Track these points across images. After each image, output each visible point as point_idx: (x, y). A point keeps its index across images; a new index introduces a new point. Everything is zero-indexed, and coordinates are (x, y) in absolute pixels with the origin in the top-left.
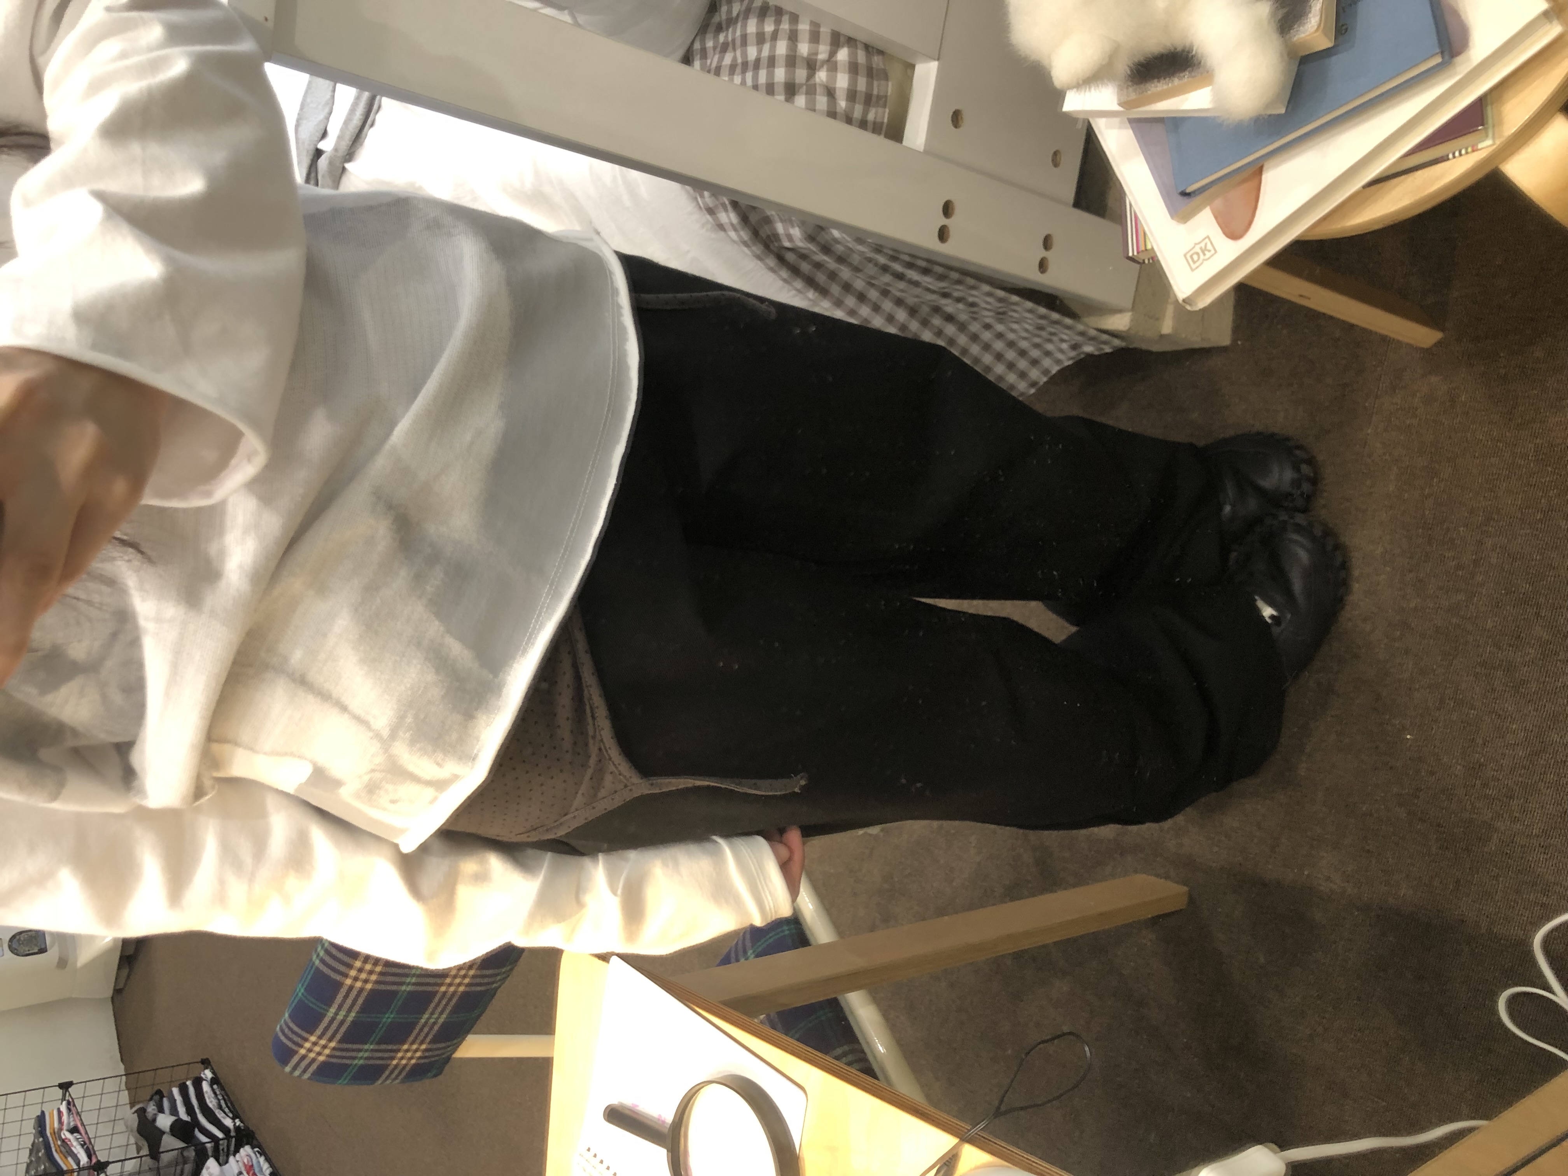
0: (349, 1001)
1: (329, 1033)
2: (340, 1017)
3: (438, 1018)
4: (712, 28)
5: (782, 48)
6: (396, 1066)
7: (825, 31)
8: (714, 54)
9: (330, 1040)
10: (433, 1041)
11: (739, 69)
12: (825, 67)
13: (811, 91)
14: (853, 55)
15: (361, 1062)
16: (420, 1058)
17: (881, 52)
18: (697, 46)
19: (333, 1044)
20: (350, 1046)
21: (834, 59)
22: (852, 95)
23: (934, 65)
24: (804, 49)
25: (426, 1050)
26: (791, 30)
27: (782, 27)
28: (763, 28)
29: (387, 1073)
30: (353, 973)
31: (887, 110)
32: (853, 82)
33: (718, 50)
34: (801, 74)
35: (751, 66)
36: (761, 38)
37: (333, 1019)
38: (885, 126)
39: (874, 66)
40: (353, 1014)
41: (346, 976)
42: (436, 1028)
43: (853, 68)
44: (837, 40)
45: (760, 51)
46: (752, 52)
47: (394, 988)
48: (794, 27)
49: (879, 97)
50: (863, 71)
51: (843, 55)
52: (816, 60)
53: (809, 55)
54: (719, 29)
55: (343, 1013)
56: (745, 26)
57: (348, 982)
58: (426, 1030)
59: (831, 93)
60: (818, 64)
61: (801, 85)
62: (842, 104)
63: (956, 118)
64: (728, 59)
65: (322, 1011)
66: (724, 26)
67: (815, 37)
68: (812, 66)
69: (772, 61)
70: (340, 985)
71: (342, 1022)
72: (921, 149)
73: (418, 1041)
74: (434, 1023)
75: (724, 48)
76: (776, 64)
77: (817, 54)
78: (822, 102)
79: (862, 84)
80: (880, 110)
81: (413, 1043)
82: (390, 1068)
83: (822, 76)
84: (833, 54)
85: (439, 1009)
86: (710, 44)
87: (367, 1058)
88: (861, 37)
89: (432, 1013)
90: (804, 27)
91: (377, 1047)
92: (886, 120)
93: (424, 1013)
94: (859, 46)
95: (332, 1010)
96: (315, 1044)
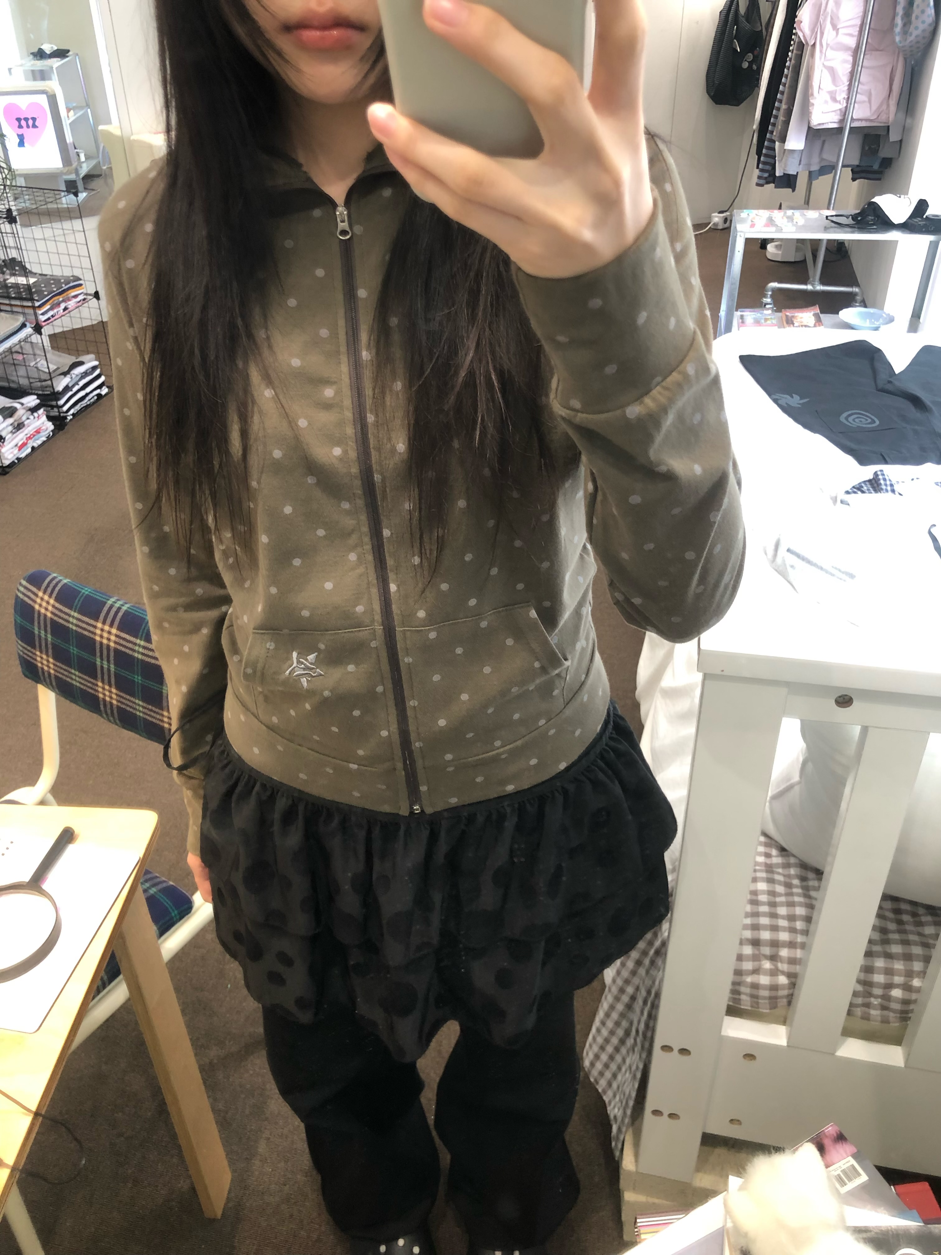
0: (84, 626)
1: (57, 612)
2: (71, 619)
3: (75, 680)
4: (804, 873)
5: (784, 936)
6: (35, 654)
7: (797, 969)
8: (784, 876)
9: (52, 613)
10: (56, 677)
11: (772, 899)
12: (773, 967)
13: (755, 958)
14: (783, 987)
15: (36, 632)
16: (42, 669)
17: (789, 1003)
18: (792, 860)
19: (49, 615)
20: (49, 626)
21: (779, 973)
22: (755, 986)
23: (783, 1042)
24: (784, 953)
25: (49, 674)
26: (796, 943)
27: (799, 936)
28: (798, 920)
29: (29, 648)
30: (107, 628)
31: (749, 1008)
32: (765, 987)
33: (788, 880)
34: (766, 950)
35: (773, 910)
36: (791, 918)
37: (69, 615)
38: (739, 1006)
39: (778, 1000)
40: (74, 628)
41: (104, 623)
42: (68, 679)
43: (774, 988)
44: (792, 976)
45: (783, 917)
46: (782, 911)
47: (98, 654)
48: (798, 945)
49: (758, 1003)
50: (774, 993)
51: (783, 980)
52: (777, 961)
53: (780, 956)
54: (803, 879)
55: (75, 621)
56: (800, 904)
57: (99, 625)
58: (66, 673)
59: (756, 971)
60: (775, 963)
61: (759, 950)
62: (749, 979)
63: (750, 1057)
64: (780, 889)
65: (74, 607)
66: (805, 884)
67: (792, 961)
68: (773, 958)
69: (774, 928)
70: (97, 619)
71: (68, 622)
72: (723, 1033)
73: (56, 668)
74: (72, 679)
75: (788, 885)
76: (772, 932)
77: (782, 962)
78: (748, 966)
79: (765, 993)
80: (749, 1004)
81: (54, 665)
82: (34, 651)
83: (767, 965)
84: (783, 973)
85: (83, 682)
86: (792, 871)
87: (40, 637)
88: (796, 992)
89: (80, 677)
90: (799, 953)
91: (49, 643)
92: (742, 1007)
93: (79, 672)
94: (791, 991)
95: (76, 615)
96: (48, 603)
